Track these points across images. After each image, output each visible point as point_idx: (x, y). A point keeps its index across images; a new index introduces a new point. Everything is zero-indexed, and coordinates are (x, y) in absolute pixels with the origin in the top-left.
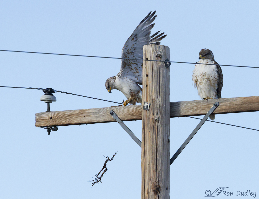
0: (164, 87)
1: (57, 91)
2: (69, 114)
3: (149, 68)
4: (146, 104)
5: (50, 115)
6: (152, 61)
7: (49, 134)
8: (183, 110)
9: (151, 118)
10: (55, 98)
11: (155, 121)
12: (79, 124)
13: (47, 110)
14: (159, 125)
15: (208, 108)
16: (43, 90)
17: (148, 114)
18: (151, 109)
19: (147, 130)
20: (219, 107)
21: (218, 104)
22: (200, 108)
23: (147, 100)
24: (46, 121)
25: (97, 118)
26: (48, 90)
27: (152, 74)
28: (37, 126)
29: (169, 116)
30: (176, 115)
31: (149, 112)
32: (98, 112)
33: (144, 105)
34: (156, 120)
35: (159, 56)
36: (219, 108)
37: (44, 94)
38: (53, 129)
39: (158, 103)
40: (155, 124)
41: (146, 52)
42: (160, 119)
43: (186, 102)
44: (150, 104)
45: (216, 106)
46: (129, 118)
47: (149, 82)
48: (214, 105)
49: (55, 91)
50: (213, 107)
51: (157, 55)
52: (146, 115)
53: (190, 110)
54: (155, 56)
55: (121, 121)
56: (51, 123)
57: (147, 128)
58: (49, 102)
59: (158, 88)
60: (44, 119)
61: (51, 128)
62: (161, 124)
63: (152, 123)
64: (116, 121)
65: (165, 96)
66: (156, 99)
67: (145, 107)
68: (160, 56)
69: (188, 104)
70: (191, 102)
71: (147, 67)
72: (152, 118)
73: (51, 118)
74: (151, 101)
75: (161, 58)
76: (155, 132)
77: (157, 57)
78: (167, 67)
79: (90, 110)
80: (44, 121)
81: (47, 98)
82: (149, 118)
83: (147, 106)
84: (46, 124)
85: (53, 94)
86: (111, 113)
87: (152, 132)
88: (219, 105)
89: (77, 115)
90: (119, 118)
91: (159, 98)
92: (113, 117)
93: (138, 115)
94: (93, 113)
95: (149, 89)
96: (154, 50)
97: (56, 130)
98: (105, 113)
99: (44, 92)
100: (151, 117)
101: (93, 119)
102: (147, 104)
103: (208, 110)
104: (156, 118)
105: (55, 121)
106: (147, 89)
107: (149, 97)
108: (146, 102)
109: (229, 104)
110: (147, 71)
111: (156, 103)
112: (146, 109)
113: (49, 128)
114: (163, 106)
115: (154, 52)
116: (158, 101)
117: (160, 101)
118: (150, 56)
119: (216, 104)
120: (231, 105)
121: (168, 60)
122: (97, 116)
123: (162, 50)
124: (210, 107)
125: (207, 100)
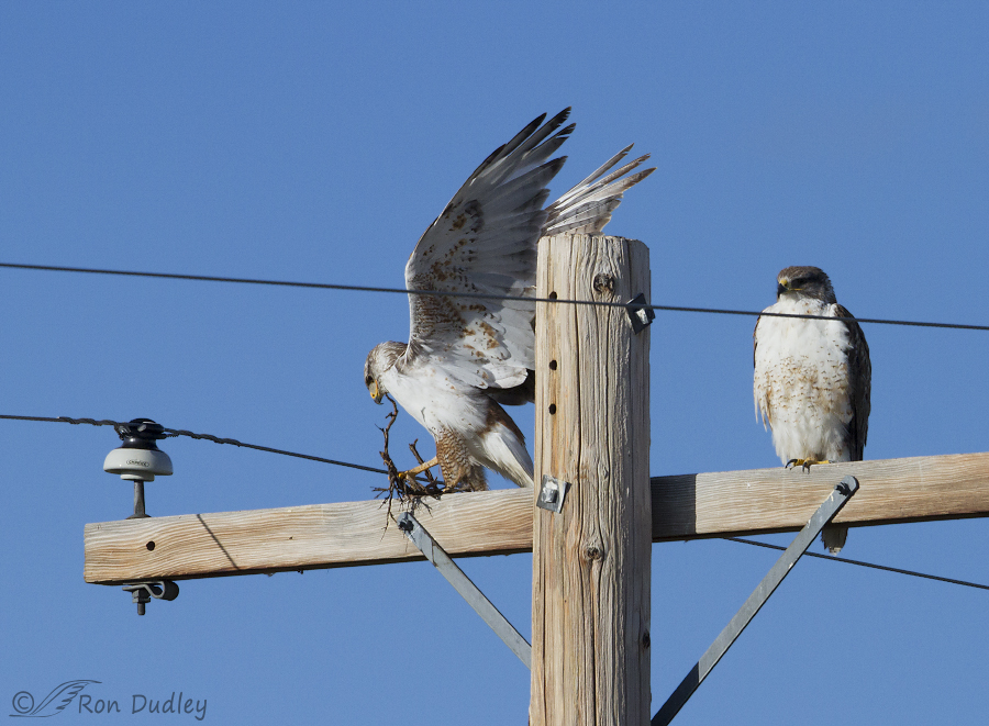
0: (627, 413)
1: (176, 433)
3: (564, 332)
4: (550, 487)
5: (145, 532)
6: (575, 302)
7: (142, 612)
8: (707, 511)
10: (166, 460)
11: (588, 559)
12: (269, 570)
14: (605, 573)
15: (811, 500)
16: (117, 426)
17: (561, 524)
18: (569, 508)
19: (553, 596)
20: (856, 495)
21: (852, 486)
22: (777, 501)
23: (554, 468)
24: (128, 557)
25: (343, 545)
26: (135, 428)
27: (574, 357)
28: (89, 580)
29: (648, 535)
30: (676, 531)
31: (564, 518)
32: (351, 521)
33: (542, 490)
34: (592, 553)
35: (605, 284)
36: (855, 501)
37: (121, 443)
38: (158, 593)
39: (603, 481)
40: (590, 570)
41: (549, 265)
42: (609, 547)
44: (568, 486)
45: (846, 491)
46: (480, 546)
47: (562, 390)
48: (839, 488)
49: (167, 430)
50: (832, 497)
51: (597, 280)
52: (552, 534)
53: (734, 511)
54: (589, 284)
55: (445, 559)
56: (151, 566)
57: (553, 588)
58: (143, 477)
60: (119, 551)
61: (151, 586)
62: (614, 571)
63: (574, 565)
65: (629, 452)
67: (545, 497)
68: (611, 284)
71: (553, 327)
72: (577, 547)
73: (151, 546)
74: (572, 474)
76: (587, 603)
77: (596, 289)
80: (122, 557)
81: (134, 459)
82: (563, 546)
83: (555, 495)
84: (129, 572)
85: (159, 443)
86: (402, 525)
88: (858, 487)
89: (260, 533)
90: (435, 543)
91: (603, 459)
92: (410, 539)
93: (519, 532)
94: (330, 523)
95: (561, 423)
96: (585, 259)
97: (172, 595)
99: (122, 436)
101: (326, 549)
102: (555, 487)
103: (811, 511)
104: (594, 543)
105: (168, 558)
106: (554, 421)
107: (562, 456)
108: (550, 476)
109: (898, 486)
110: (554, 346)
111: (591, 479)
112: (552, 508)
113: (144, 589)
114: (622, 494)
115: (584, 264)
116: (601, 474)
117: (608, 474)
118: (566, 283)
119: (846, 486)
120: (908, 489)
121: (641, 300)
122: (342, 537)
123: (615, 256)
124: (821, 498)
125: (806, 469)
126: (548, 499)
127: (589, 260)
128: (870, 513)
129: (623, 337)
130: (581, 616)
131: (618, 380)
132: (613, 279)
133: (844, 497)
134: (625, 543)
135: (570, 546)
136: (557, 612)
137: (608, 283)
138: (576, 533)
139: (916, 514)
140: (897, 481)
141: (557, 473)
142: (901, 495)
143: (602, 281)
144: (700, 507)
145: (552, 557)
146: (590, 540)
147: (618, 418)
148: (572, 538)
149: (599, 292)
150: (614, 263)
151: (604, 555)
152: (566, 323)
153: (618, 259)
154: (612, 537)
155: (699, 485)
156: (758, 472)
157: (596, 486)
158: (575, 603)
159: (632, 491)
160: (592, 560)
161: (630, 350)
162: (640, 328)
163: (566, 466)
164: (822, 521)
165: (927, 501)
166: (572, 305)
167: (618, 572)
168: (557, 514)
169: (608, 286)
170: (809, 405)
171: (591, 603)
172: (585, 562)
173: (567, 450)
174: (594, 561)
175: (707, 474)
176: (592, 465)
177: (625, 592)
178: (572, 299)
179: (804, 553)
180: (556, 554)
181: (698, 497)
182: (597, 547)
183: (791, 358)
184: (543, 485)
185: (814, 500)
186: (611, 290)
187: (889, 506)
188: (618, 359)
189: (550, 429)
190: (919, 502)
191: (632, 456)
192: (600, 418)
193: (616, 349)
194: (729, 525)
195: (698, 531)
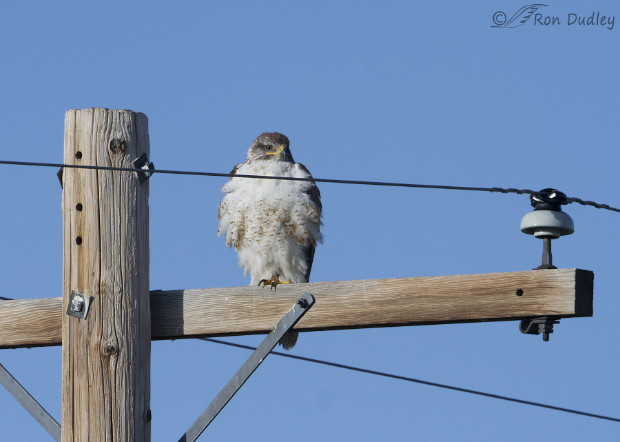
0: (135, 244)
3: (87, 182)
4: (78, 299)
11: (107, 354)
14: (120, 365)
15: (277, 311)
18: (93, 315)
19: (81, 382)
20: (312, 309)
21: (310, 301)
22: (249, 311)
23: (80, 285)
29: (149, 335)
30: (168, 333)
31: (89, 324)
33: (71, 302)
34: (110, 350)
36: (312, 312)
39: (118, 296)
40: (108, 363)
41: (75, 131)
42: (123, 345)
44: (91, 299)
45: (305, 305)
47: (86, 226)
48: (300, 303)
50: (294, 308)
51: (112, 143)
52: (79, 335)
53: (215, 318)
54: (106, 146)
57: (80, 376)
62: (126, 363)
63: (97, 360)
65: (136, 273)
67: (74, 307)
70: (220, 292)
71: (79, 178)
72: (99, 345)
74: (95, 289)
76: (106, 387)
77: (112, 150)
82: (88, 344)
83: (82, 306)
88: (314, 302)
91: (118, 279)
95: (86, 251)
96: (104, 128)
102: (81, 300)
103: (277, 319)
104: (111, 342)
106: (80, 250)
107: (86, 275)
108: (77, 292)
109: (347, 301)
110: (79, 193)
111: (109, 294)
112: (79, 315)
114: (132, 305)
115: (102, 131)
116: (116, 290)
117: (121, 290)
118: (89, 145)
119: (305, 301)
120: (354, 304)
121: (144, 159)
123: (126, 125)
124: (284, 310)
125: (274, 288)
126: (76, 309)
127: (106, 128)
128: (322, 321)
129: (131, 186)
130: (102, 397)
131: (128, 219)
132: (124, 142)
133: (304, 310)
134: (134, 341)
135: (93, 343)
136: (84, 394)
137: (121, 145)
138: (98, 335)
139: (360, 323)
140: (345, 298)
141: (83, 289)
142: (349, 308)
143: (117, 143)
144: (187, 315)
145: (80, 351)
146: (108, 340)
147: (128, 248)
148: (95, 339)
149: (114, 152)
150: (125, 130)
151: (118, 352)
152: (89, 176)
153: (128, 127)
154: (124, 338)
155: (186, 298)
156: (234, 290)
157: (112, 299)
158: (97, 388)
159: (139, 303)
160: (110, 355)
161: (136, 197)
162: (143, 180)
163: (90, 284)
164: (286, 327)
165: (370, 313)
167: (129, 364)
168: (82, 320)
169: (120, 147)
170: (279, 239)
171: (110, 388)
172: (105, 357)
173: (91, 272)
174: (112, 356)
175: (193, 290)
176: (109, 283)
177: (134, 379)
178: (93, 163)
179: (271, 352)
180: (82, 351)
181: (185, 307)
182: (114, 346)
183: (263, 200)
184: (71, 298)
185: (279, 311)
186: (123, 151)
187: (339, 317)
188: (128, 203)
189: (76, 256)
190: (363, 314)
191: (138, 276)
192: (115, 247)
193: (127, 195)
194: (210, 329)
195: (185, 333)
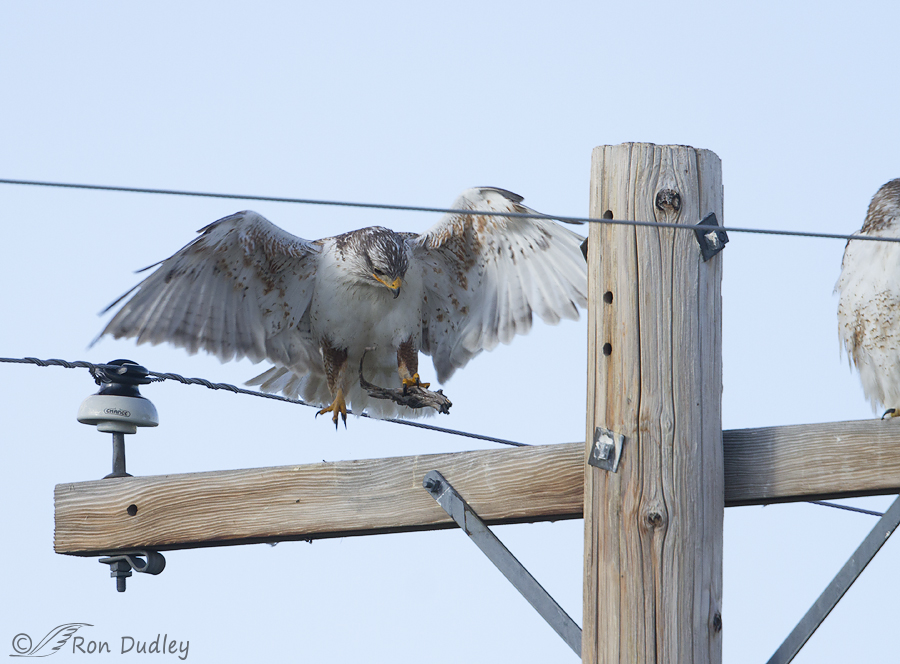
0: (695, 354)
1: (162, 377)
2: (222, 491)
3: (620, 258)
4: (605, 441)
5: (123, 494)
6: (634, 224)
7: (122, 587)
8: (789, 470)
9: (628, 509)
10: (148, 407)
11: (649, 526)
12: (272, 539)
13: (110, 471)
14: (669, 543)
16: (92, 368)
17: (616, 487)
18: (627, 464)
19: (607, 570)
22: (872, 457)
23: (609, 420)
24: (106, 522)
25: (359, 509)
26: (114, 371)
27: (632, 288)
28: (58, 550)
29: (720, 498)
30: (752, 494)
31: (621, 479)
32: (368, 482)
33: (594, 446)
34: (655, 520)
35: (670, 202)
37: (98, 388)
38: (140, 565)
39: (667, 436)
40: (651, 540)
41: (603, 179)
42: (674, 512)
43: (805, 427)
44: (625, 441)
46: (521, 511)
47: (618, 327)
49: (151, 374)
51: (659, 197)
52: (607, 497)
53: (821, 470)
54: (650, 201)
55: (480, 526)
56: (132, 533)
57: (608, 561)
58: (121, 429)
59: (663, 359)
60: (96, 516)
61: (132, 557)
62: (679, 541)
63: (633, 534)
64: (453, 525)
65: (697, 400)
66: (654, 416)
67: (598, 453)
68: (677, 200)
69: (811, 437)
70: (829, 429)
71: (608, 253)
72: (636, 511)
73: (133, 510)
74: (630, 425)
75: (676, 209)
76: (648, 578)
77: (660, 209)
78: (711, 253)
79: (326, 466)
80: (99, 523)
81: (113, 407)
82: (620, 510)
83: (611, 452)
84: (106, 542)
85: (142, 389)
86: (429, 486)
87: (632, 580)
89: (261, 495)
90: (467, 508)
91: (667, 408)
92: (439, 502)
93: (566, 494)
94: (343, 483)
95: (617, 366)
96: (646, 173)
97: (157, 567)
98: (403, 484)
99: (98, 381)
100: (630, 503)
101: (339, 513)
102: (610, 442)
104: (656, 508)
105: (153, 524)
106: (609, 364)
107: (618, 405)
108: (604, 429)
110: (609, 274)
111: (653, 432)
112: (606, 465)
113: (124, 561)
114: (689, 450)
115: (644, 178)
116: (665, 426)
117: (673, 426)
118: (623, 200)
121: (712, 222)
122: (359, 500)
123: (682, 169)
126: (602, 456)
127: (650, 173)
129: (690, 265)
130: (640, 593)
131: (685, 314)
132: (678, 195)
134: (692, 507)
136: (613, 588)
137: (673, 200)
138: (635, 496)
141: (613, 424)
143: (666, 198)
145: (607, 522)
146: (651, 503)
147: (684, 360)
149: (663, 211)
150: (680, 176)
151: (667, 522)
153: (686, 172)
154: (677, 500)
157: (658, 441)
159: (701, 446)
160: (653, 528)
161: (698, 281)
163: (624, 417)
166: (631, 227)
167: (684, 540)
168: (612, 474)
169: (672, 204)
171: (653, 579)
172: (646, 530)
173: (625, 398)
174: (656, 529)
178: (630, 219)
180: (611, 521)
182: (660, 513)
184: (596, 438)
188: (685, 291)
189: (604, 373)
191: (700, 404)
193: (682, 278)
194: (815, 486)
